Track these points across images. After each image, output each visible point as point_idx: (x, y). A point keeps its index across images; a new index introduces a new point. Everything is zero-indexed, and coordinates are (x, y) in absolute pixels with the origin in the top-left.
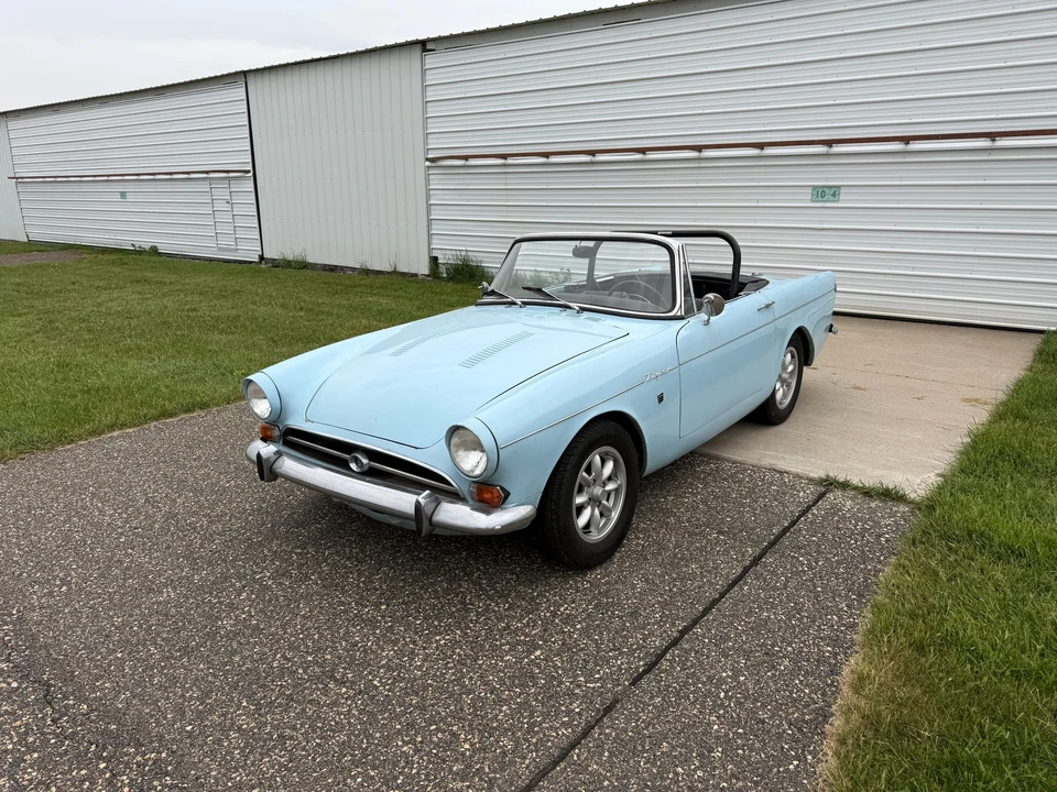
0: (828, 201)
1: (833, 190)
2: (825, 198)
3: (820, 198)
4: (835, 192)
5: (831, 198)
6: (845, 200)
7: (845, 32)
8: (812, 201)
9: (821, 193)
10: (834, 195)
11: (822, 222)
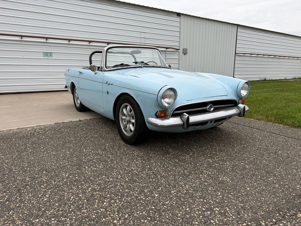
0: (49, 57)
1: (50, 54)
2: (48, 56)
3: (46, 56)
4: (51, 54)
5: (50, 56)
6: (54, 57)
7: (44, 6)
8: (44, 57)
9: (46, 54)
10: (51, 55)
11: (49, 63)
